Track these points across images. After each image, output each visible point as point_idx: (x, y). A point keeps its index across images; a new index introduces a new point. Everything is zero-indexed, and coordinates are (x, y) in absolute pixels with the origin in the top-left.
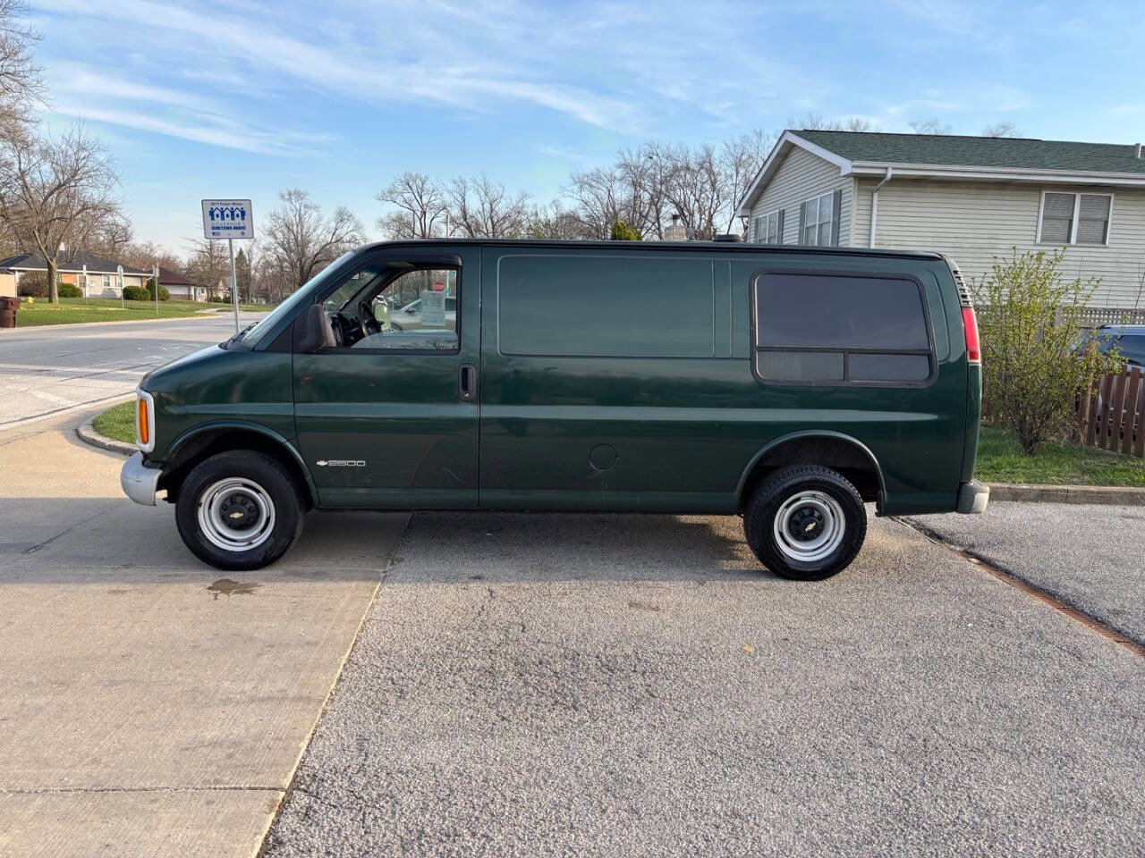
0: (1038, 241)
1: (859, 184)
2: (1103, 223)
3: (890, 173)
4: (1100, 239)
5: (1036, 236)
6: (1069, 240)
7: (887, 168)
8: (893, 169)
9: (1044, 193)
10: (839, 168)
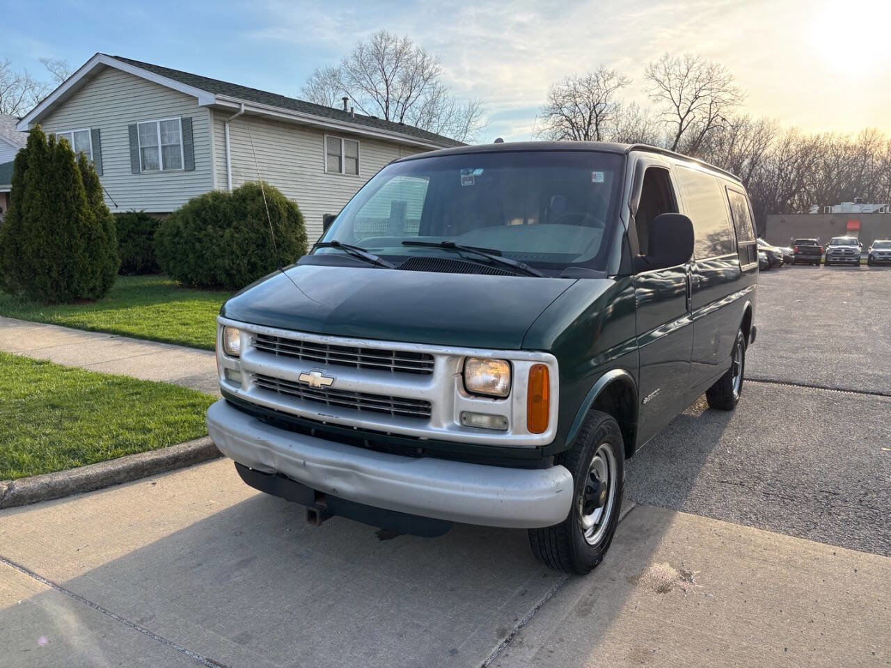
0: (326, 171)
1: (214, 115)
2: (354, 160)
3: (243, 108)
4: (354, 171)
5: (324, 167)
6: (341, 171)
7: (240, 104)
8: (245, 105)
9: (326, 136)
10: (197, 99)
